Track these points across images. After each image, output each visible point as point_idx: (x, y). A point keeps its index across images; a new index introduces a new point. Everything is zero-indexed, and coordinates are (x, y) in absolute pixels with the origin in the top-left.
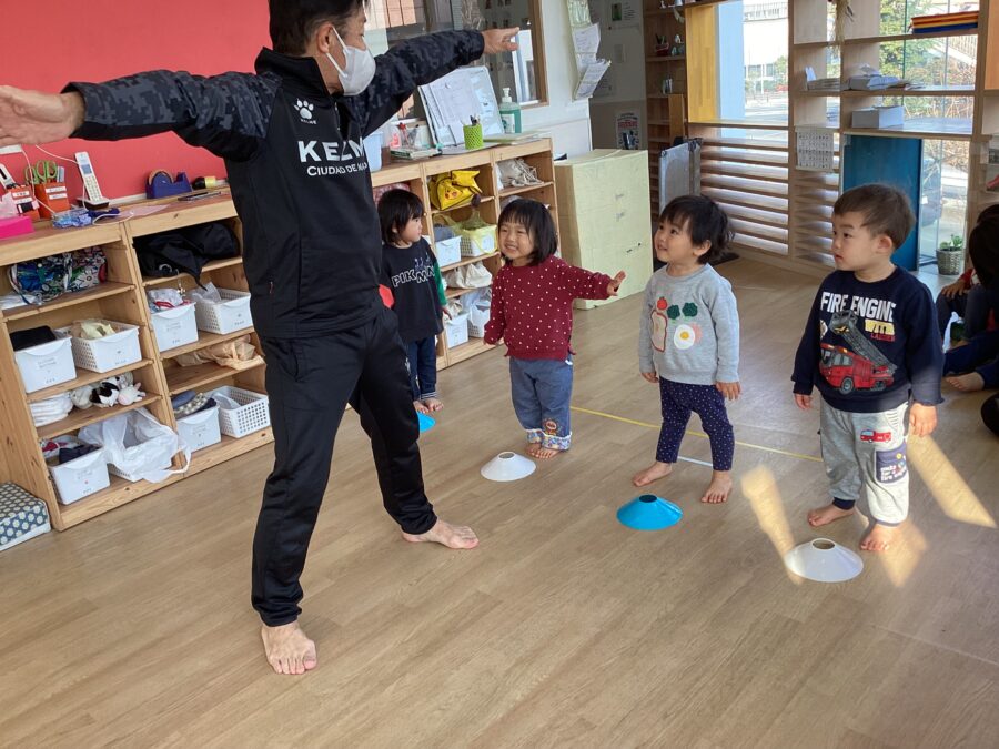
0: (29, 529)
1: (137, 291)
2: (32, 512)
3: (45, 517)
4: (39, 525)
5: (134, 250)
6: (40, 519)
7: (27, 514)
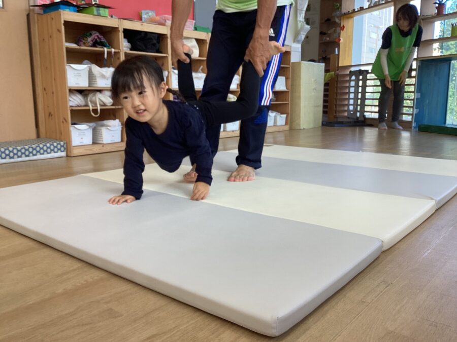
0: (57, 152)
1: (121, 53)
2: (60, 144)
3: (65, 149)
4: (62, 151)
5: (123, 34)
6: (62, 149)
7: (58, 144)
